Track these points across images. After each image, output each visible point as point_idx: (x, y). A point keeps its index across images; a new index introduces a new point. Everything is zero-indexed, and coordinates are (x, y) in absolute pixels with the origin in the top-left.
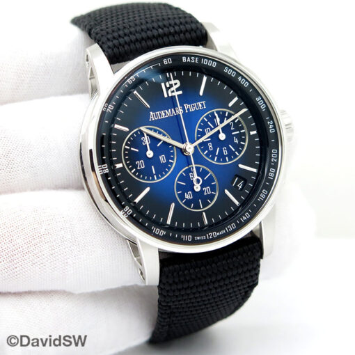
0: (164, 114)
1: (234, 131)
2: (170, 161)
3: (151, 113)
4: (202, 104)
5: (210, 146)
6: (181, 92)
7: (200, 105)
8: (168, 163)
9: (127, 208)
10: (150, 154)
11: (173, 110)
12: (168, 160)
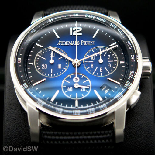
0: (67, 43)
1: (110, 60)
2: (64, 68)
3: (60, 41)
4: (93, 42)
5: (92, 66)
6: (81, 34)
7: (91, 43)
8: (62, 69)
9: (25, 84)
10: (52, 61)
11: (73, 42)
12: (62, 67)
